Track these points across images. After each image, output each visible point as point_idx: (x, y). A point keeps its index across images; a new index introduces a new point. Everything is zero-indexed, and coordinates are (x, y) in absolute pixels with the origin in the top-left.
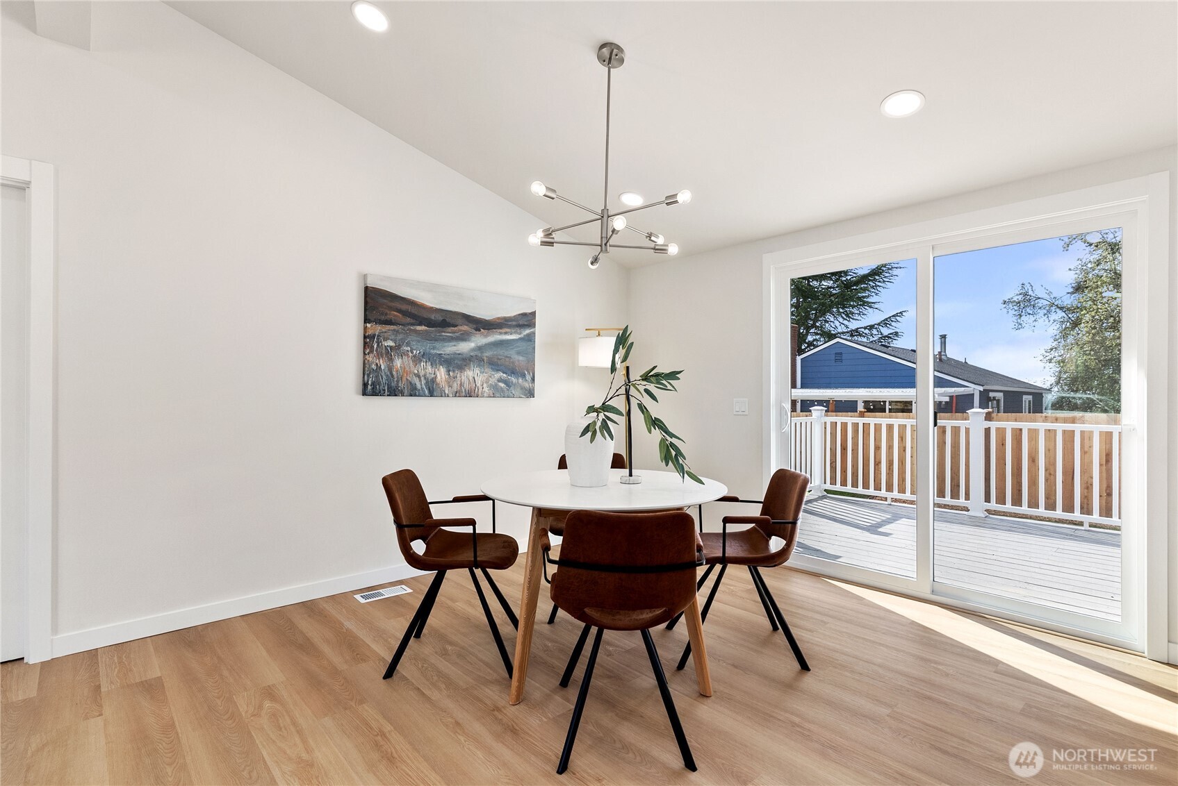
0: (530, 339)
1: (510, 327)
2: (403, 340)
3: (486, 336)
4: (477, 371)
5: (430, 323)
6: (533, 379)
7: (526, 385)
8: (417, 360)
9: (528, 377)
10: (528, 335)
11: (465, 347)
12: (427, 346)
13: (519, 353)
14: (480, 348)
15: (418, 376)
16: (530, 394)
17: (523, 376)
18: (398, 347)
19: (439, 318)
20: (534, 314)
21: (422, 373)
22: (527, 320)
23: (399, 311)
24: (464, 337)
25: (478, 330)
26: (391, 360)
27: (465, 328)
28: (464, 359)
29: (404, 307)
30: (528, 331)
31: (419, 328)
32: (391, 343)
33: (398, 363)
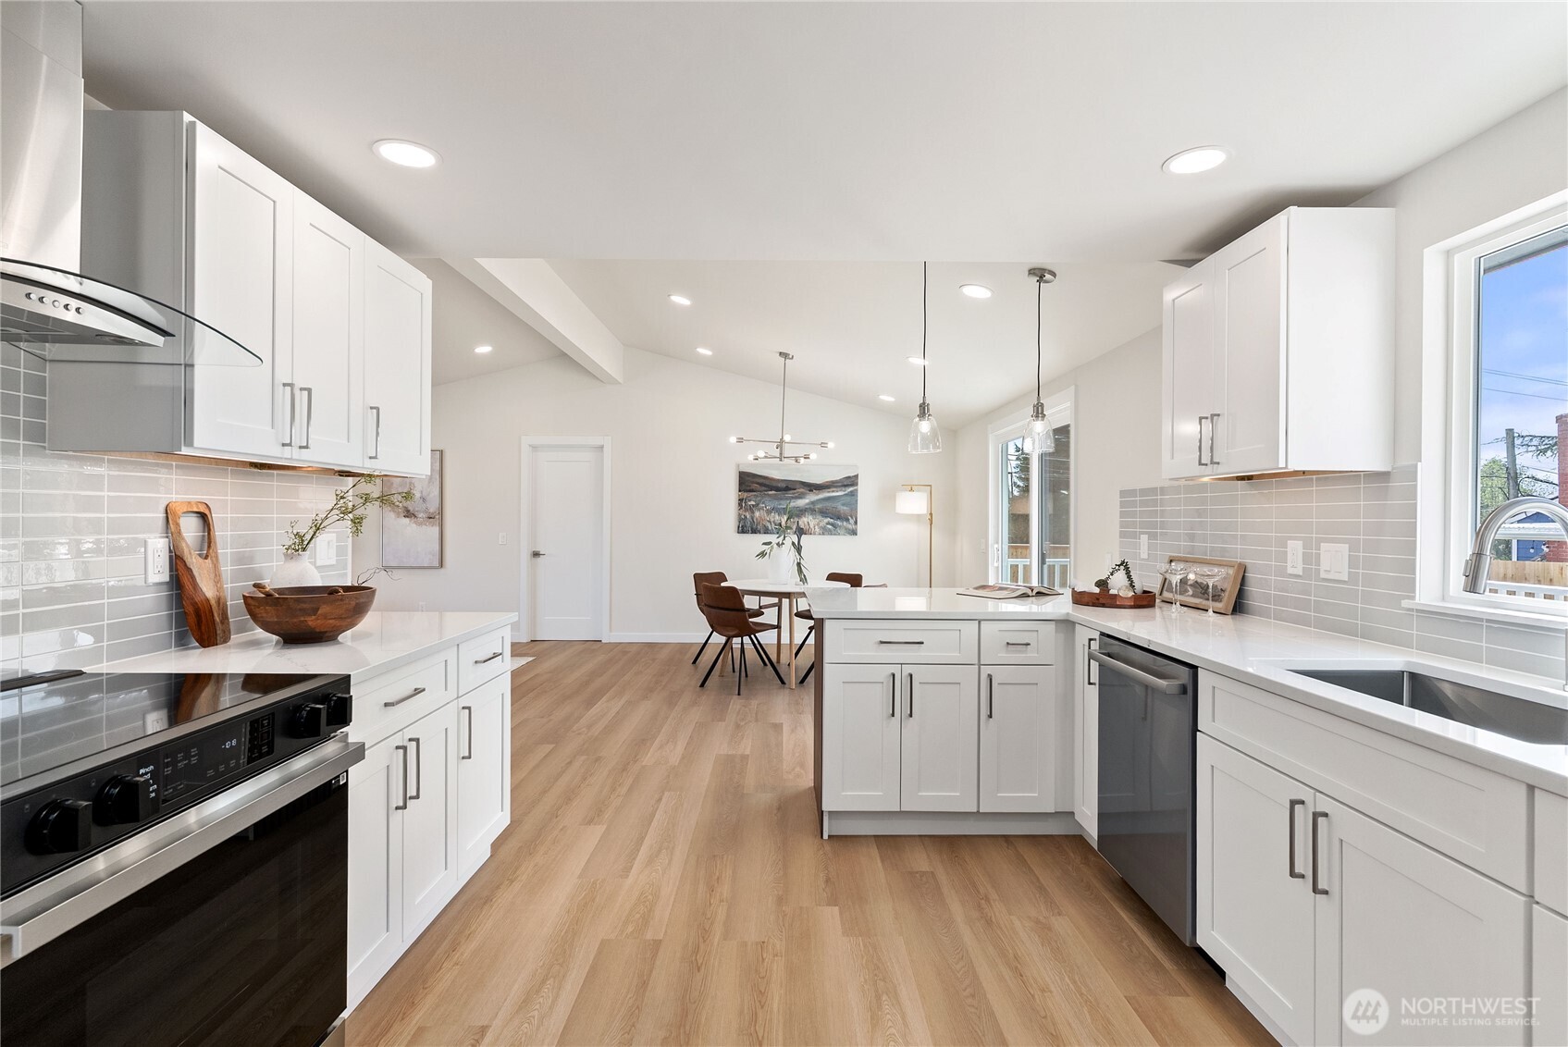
0: (854, 494)
1: (836, 487)
2: (760, 501)
3: (817, 495)
4: (811, 517)
5: (777, 489)
6: (856, 523)
7: (850, 527)
8: (769, 512)
9: (852, 521)
10: (851, 492)
11: (801, 503)
12: (775, 504)
13: (843, 505)
14: (813, 503)
15: (769, 522)
16: (854, 533)
17: (847, 520)
18: (758, 505)
19: (784, 485)
20: (857, 476)
21: (772, 520)
22: (851, 482)
23: (758, 483)
24: (801, 496)
25: (811, 491)
26: (753, 513)
27: (802, 490)
28: (801, 511)
29: (761, 481)
30: (851, 489)
31: (770, 493)
32: (753, 503)
33: (757, 514)
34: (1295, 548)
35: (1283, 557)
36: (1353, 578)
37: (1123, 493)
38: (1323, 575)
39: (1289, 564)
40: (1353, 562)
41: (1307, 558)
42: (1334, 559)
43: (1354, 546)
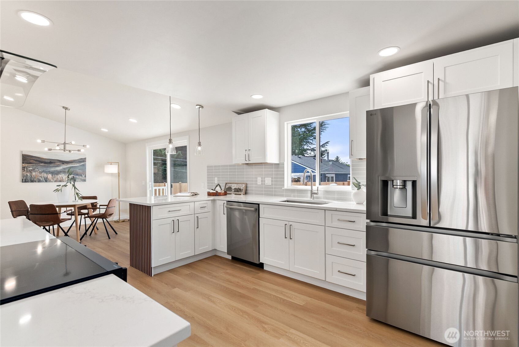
0: (84, 166)
1: (76, 162)
2: (35, 168)
3: (67, 165)
4: (63, 175)
5: (45, 163)
6: (85, 177)
7: (83, 178)
8: (41, 173)
9: (83, 176)
10: (83, 164)
11: (58, 169)
12: (45, 169)
13: (79, 170)
14: (64, 169)
15: (42, 177)
16: (85, 181)
17: (81, 176)
18: (34, 169)
19: (49, 161)
20: (85, 158)
21: (42, 176)
22: (83, 160)
23: (34, 160)
24: (58, 166)
25: (63, 164)
26: (31, 173)
27: (59, 163)
28: (58, 172)
29: (36, 159)
30: (83, 163)
31: (41, 164)
32: (31, 169)
33: (34, 174)
34: (259, 179)
35: (257, 181)
36: (272, 184)
37: (208, 167)
38: (266, 184)
39: (258, 182)
40: (272, 181)
41: (262, 181)
42: (268, 181)
43: (272, 178)
